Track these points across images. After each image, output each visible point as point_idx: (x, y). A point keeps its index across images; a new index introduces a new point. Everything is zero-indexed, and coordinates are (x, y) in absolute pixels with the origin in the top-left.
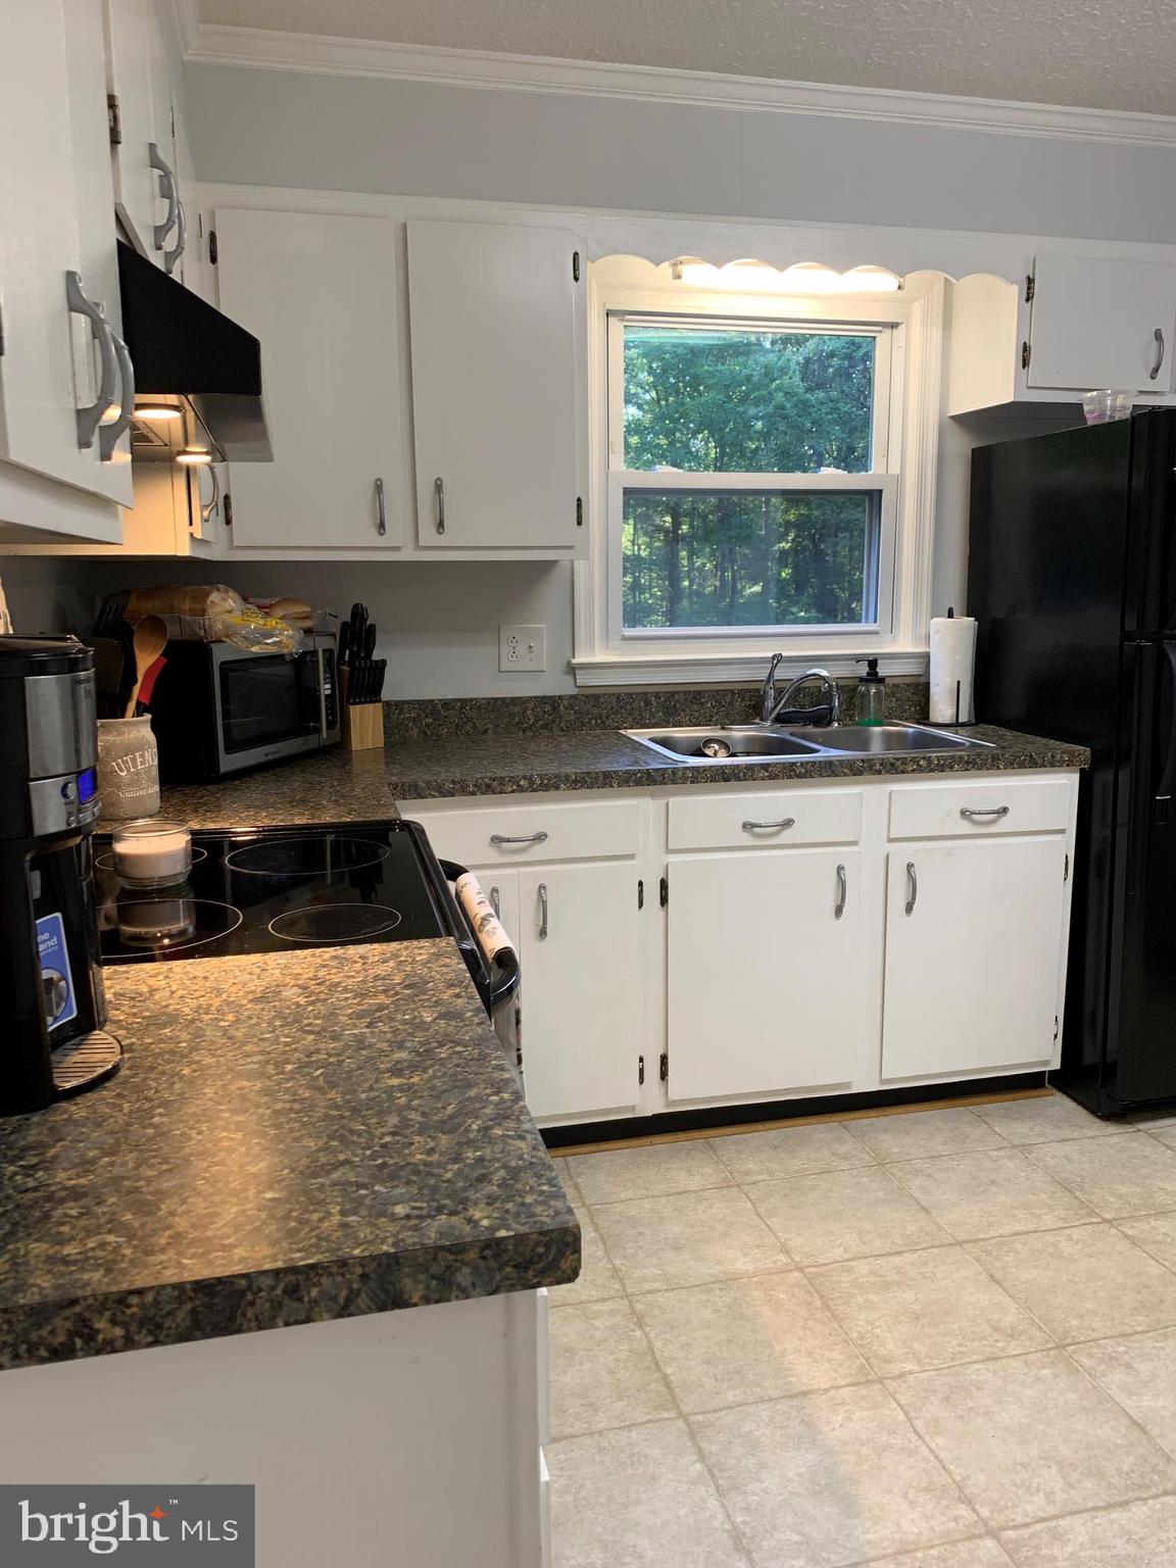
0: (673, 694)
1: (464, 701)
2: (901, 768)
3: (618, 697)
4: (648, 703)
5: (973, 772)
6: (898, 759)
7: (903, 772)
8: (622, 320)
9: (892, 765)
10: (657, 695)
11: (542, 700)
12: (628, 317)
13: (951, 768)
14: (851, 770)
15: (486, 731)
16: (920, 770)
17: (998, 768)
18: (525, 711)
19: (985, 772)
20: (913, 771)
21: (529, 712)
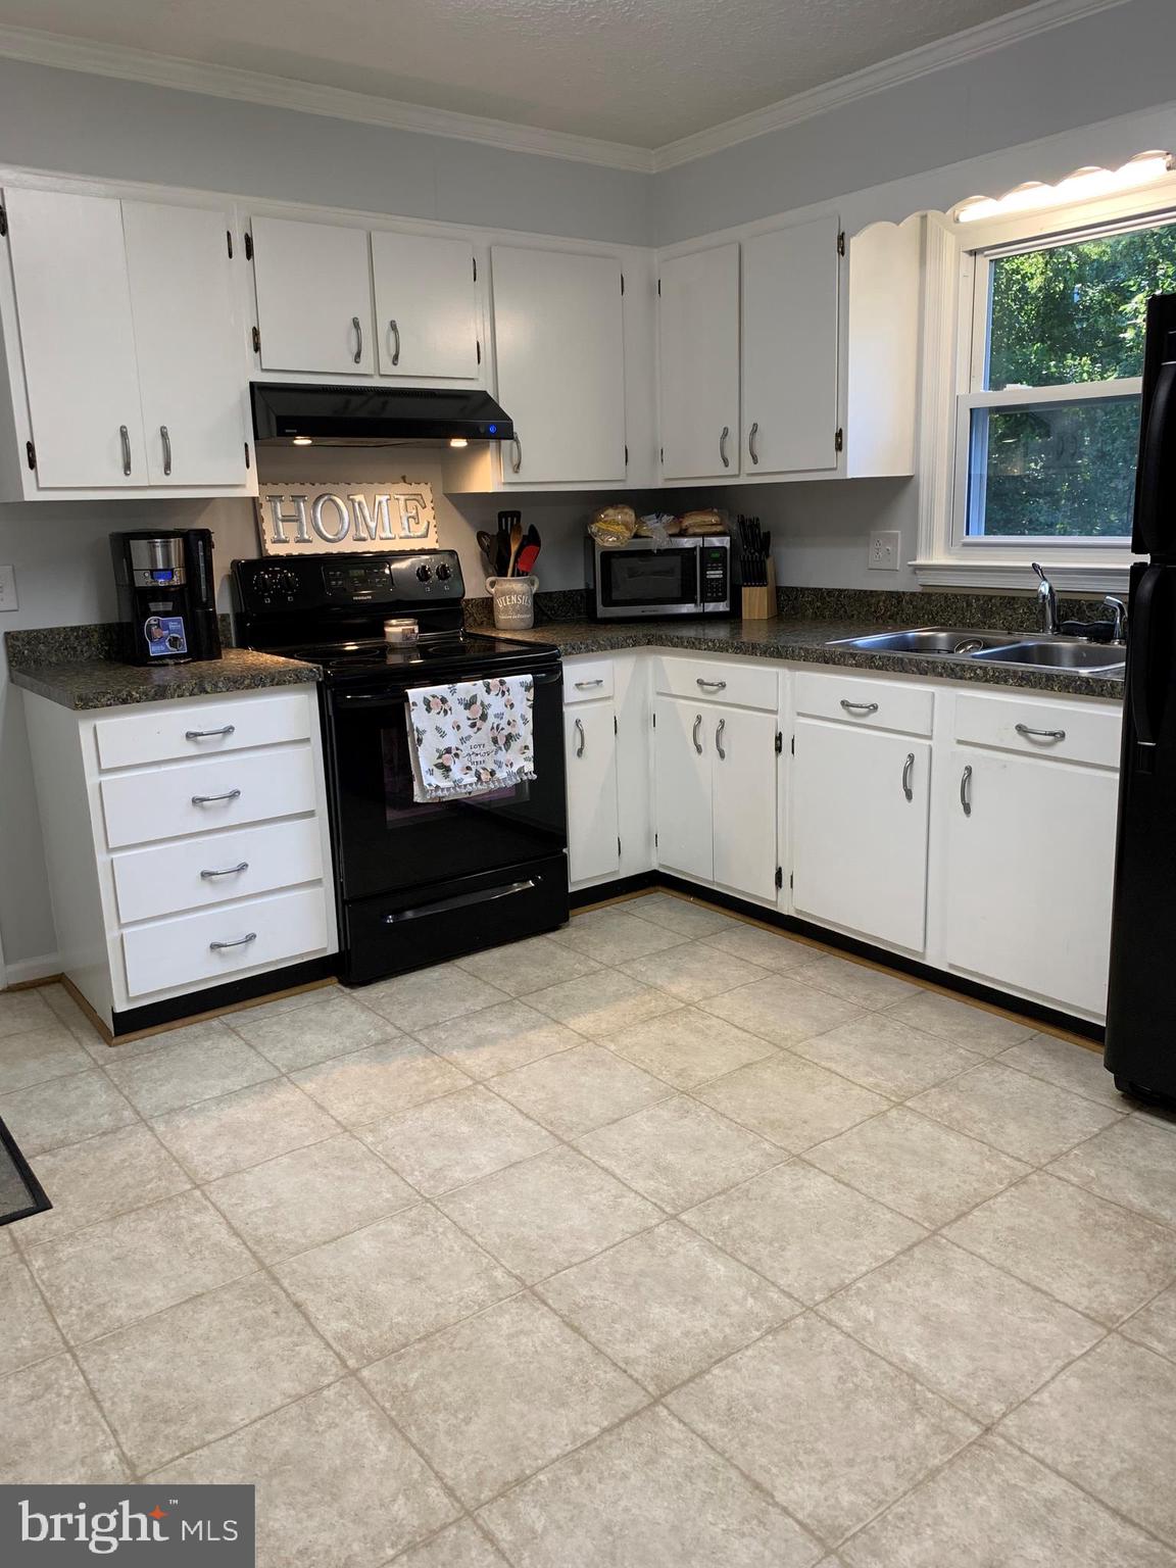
0: (991, 598)
1: (840, 591)
2: (960, 674)
3: (946, 597)
4: (969, 605)
5: (1027, 689)
6: (957, 665)
7: (961, 678)
8: (986, 256)
9: (952, 669)
10: (977, 598)
11: (891, 594)
12: (986, 253)
13: (1006, 682)
14: (919, 670)
15: (853, 616)
16: (977, 678)
17: (1052, 689)
18: (879, 602)
19: (1038, 691)
20: (970, 678)
21: (881, 604)
